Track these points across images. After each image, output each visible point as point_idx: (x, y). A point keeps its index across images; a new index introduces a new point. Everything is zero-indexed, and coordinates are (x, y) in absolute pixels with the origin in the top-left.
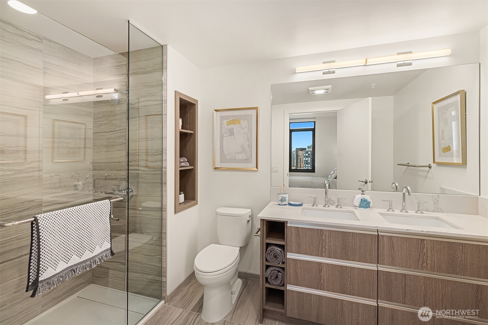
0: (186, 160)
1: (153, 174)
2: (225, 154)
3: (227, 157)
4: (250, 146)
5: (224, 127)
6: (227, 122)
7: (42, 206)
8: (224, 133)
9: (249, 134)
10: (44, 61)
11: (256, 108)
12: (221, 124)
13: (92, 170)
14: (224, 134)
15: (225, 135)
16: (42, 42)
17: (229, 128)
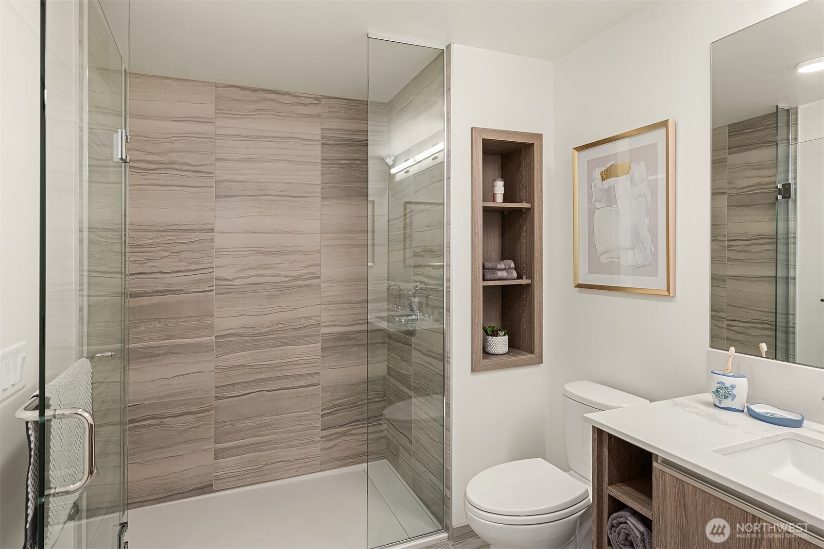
0: (513, 265)
1: (437, 291)
2: (598, 253)
3: (603, 259)
4: (653, 231)
5: (595, 185)
6: (602, 174)
7: (320, 327)
8: (595, 201)
9: (649, 199)
10: (322, 129)
11: (664, 124)
12: (590, 179)
13: (386, 279)
14: (596, 203)
15: (598, 205)
16: (320, 104)
17: (606, 187)
